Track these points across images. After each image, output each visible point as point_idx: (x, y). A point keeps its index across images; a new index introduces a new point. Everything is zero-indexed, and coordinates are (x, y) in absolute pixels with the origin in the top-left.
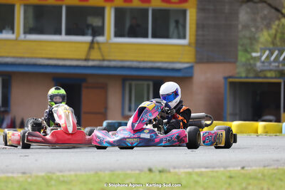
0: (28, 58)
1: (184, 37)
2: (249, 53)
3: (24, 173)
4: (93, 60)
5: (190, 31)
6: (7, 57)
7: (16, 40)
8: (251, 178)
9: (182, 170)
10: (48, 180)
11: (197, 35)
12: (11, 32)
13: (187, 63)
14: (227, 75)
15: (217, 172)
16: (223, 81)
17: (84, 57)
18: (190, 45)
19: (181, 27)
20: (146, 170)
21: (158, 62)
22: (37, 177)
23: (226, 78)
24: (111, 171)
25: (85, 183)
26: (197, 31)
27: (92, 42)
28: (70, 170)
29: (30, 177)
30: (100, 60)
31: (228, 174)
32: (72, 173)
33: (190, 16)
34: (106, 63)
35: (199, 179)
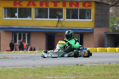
0: (36, 26)
1: (91, 19)
2: (113, 24)
3: (34, 66)
4: (59, 27)
5: (92, 17)
6: (29, 26)
7: (32, 20)
8: (112, 67)
9: (88, 65)
10: (42, 69)
11: (95, 18)
12: (30, 17)
13: (92, 27)
14: (105, 32)
15: (100, 65)
16: (104, 33)
17: (56, 26)
18: (92, 21)
19: (89, 15)
20: (76, 65)
21: (82, 27)
22: (38, 67)
23: (105, 33)
24: (64, 65)
25: (55, 69)
26: (95, 16)
27: (59, 21)
28: (49, 65)
29: (36, 68)
30: (61, 27)
31: (104, 66)
32: (50, 66)
33: (92, 11)
34: (63, 28)
35: (94, 68)
